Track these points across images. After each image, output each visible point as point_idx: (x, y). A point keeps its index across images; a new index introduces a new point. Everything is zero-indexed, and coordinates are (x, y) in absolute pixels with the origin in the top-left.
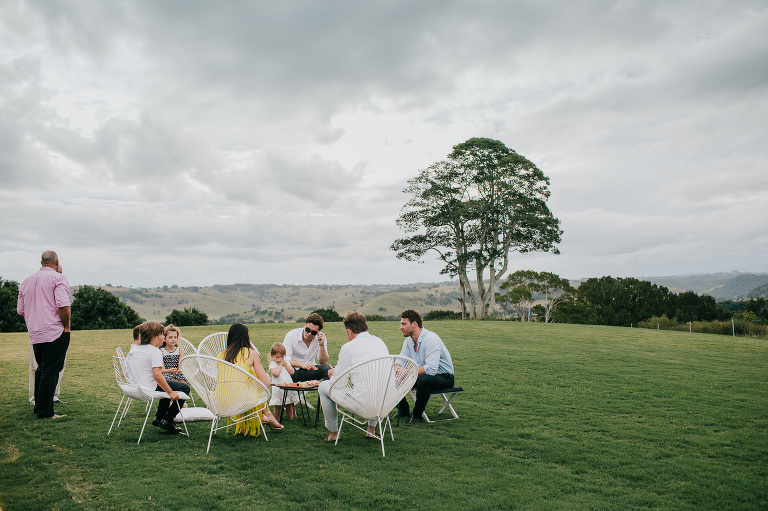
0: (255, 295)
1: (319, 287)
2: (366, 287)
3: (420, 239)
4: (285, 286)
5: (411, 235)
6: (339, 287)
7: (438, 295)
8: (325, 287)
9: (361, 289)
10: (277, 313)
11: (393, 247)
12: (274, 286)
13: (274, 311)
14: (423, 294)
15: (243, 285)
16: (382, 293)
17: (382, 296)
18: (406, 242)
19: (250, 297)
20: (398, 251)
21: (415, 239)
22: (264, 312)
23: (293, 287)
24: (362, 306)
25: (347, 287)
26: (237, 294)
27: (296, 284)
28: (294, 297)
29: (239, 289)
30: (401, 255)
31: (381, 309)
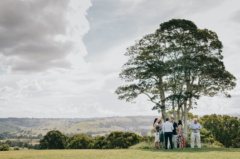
0: (18, 123)
1: (49, 119)
2: (71, 119)
3: (134, 87)
4: (33, 119)
5: (129, 84)
6: (58, 119)
7: (105, 123)
8: (52, 119)
9: (69, 120)
10: (28, 131)
11: (116, 92)
12: (28, 118)
13: (27, 130)
14: (98, 122)
15: (13, 118)
16: (79, 122)
17: (79, 123)
18: (126, 89)
19: (15, 124)
20: (120, 95)
21: (131, 87)
22: (22, 131)
23: (37, 119)
24: (69, 128)
25: (62, 119)
26: (9, 123)
27: (38, 118)
28: (37, 124)
29: (10, 120)
30: (122, 97)
31: (78, 130)
